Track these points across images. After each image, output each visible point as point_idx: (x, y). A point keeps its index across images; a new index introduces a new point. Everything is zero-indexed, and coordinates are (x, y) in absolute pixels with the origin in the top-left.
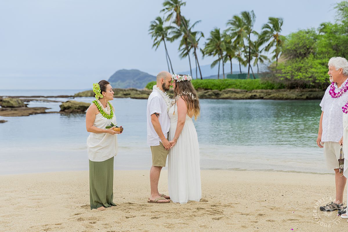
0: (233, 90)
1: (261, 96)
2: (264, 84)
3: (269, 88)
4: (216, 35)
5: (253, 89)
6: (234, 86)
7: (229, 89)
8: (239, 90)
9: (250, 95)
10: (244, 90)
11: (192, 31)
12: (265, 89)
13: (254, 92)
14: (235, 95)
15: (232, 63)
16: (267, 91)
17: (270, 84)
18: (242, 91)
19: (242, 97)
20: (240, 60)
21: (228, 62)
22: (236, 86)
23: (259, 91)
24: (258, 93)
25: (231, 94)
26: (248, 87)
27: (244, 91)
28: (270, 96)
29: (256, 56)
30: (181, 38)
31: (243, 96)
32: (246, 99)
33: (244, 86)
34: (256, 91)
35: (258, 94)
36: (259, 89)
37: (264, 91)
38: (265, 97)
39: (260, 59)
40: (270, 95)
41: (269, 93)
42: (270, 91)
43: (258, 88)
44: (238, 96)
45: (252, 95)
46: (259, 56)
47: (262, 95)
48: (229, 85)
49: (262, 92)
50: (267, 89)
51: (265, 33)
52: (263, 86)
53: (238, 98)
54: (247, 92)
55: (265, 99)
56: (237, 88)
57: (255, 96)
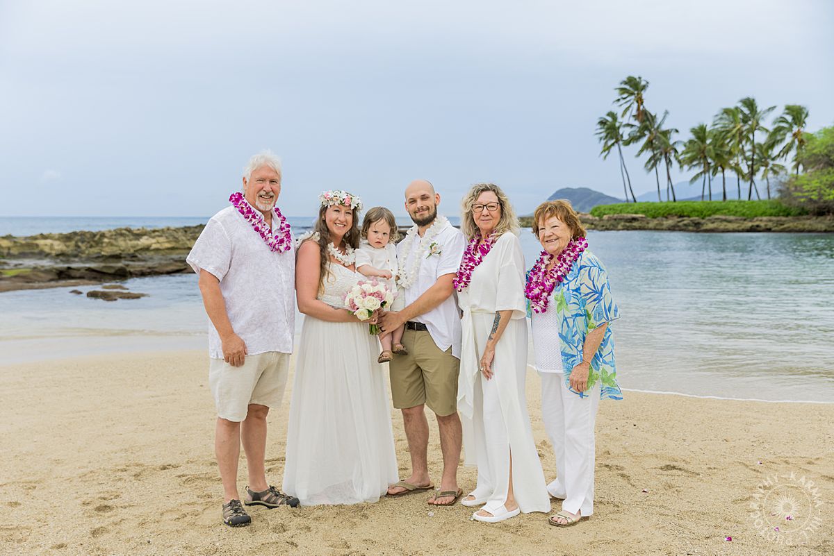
0: (723, 217)
1: (768, 227)
2: (774, 209)
3: (781, 214)
4: (700, 133)
5: (756, 216)
6: (725, 211)
7: (717, 216)
8: (732, 218)
9: (750, 224)
10: (740, 218)
11: (664, 128)
12: (775, 216)
13: (757, 220)
14: (726, 226)
15: (725, 176)
16: (779, 218)
17: (784, 208)
18: (736, 220)
19: (737, 229)
20: (739, 172)
21: (719, 175)
22: (729, 212)
23: (765, 218)
24: (763, 222)
25: (720, 224)
26: (748, 212)
27: (741, 220)
28: (782, 227)
29: (767, 166)
30: (644, 141)
31: (738, 227)
32: (743, 231)
33: (741, 211)
34: (760, 218)
35: (762, 224)
36: (765, 216)
37: (774, 218)
38: (773, 229)
39: (772, 169)
40: (782, 225)
41: (781, 223)
42: (784, 219)
43: (763, 214)
44: (730, 226)
45: (753, 226)
46: (770, 166)
47: (770, 225)
48: (718, 210)
49: (770, 221)
50: (779, 216)
51: (778, 130)
52: (772, 211)
53: (731, 229)
54: (745, 220)
55: (774, 231)
56: (730, 215)
57: (758, 226)
